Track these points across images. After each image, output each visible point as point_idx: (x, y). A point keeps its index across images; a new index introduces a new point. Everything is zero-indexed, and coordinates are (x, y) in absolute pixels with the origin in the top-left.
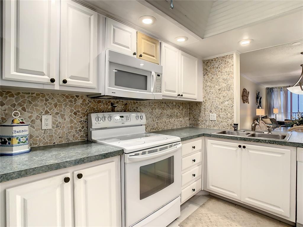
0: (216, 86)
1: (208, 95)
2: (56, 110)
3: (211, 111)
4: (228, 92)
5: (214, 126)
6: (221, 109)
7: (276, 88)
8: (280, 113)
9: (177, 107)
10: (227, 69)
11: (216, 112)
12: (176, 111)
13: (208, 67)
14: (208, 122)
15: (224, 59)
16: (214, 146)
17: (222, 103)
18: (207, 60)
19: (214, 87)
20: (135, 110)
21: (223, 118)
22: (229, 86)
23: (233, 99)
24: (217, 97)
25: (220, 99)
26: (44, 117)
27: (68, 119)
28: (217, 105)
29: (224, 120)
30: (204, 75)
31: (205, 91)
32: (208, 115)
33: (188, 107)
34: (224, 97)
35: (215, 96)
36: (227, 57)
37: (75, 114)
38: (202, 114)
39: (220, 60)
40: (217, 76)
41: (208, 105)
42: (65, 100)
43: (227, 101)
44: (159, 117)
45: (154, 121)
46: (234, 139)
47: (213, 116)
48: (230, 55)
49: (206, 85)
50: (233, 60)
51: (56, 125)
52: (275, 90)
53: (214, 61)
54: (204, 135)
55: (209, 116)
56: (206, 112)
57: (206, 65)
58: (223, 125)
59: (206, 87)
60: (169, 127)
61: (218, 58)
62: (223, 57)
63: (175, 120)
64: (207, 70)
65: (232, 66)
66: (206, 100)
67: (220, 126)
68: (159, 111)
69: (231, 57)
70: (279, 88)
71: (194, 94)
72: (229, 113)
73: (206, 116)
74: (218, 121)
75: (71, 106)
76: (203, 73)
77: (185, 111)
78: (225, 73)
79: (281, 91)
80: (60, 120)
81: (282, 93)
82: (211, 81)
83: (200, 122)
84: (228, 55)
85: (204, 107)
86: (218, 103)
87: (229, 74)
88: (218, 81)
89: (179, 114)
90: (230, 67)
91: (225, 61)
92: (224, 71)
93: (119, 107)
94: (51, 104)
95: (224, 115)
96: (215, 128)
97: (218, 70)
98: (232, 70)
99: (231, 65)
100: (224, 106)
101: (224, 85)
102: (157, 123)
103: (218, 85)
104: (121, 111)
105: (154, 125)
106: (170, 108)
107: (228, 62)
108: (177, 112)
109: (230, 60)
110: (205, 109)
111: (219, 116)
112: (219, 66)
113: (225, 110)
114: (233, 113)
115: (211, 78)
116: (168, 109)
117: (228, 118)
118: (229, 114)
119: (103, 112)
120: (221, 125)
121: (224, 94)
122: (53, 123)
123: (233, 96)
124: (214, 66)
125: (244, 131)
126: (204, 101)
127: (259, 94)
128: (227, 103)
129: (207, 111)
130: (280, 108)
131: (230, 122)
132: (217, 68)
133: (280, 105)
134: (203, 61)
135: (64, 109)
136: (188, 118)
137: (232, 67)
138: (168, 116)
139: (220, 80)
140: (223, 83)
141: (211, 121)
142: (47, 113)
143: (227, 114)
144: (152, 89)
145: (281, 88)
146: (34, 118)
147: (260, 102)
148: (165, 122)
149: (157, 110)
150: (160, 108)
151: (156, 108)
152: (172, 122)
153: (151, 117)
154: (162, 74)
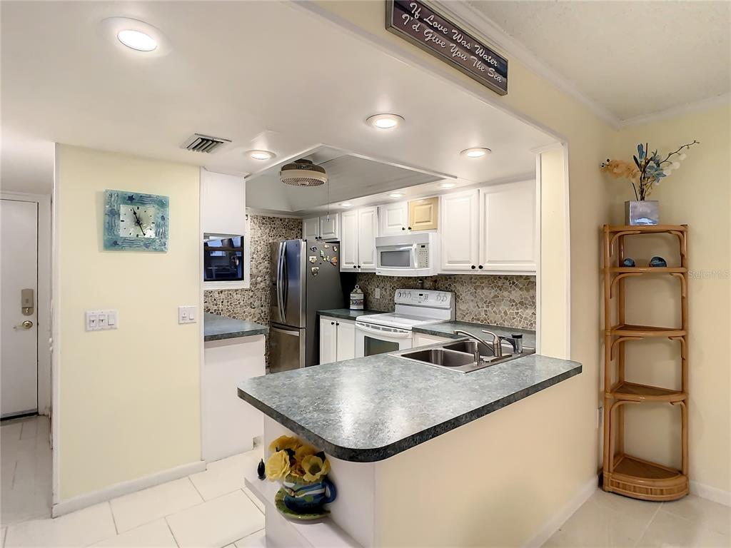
2: (382, 285)
20: (447, 288)
26: (376, 290)
27: (388, 293)
37: (393, 288)
44: (490, 302)
45: (479, 307)
51: (382, 296)
68: (490, 293)
80: (384, 292)
93: (428, 284)
94: (380, 280)
102: (486, 311)
104: (430, 289)
116: (514, 289)
122: (381, 294)
135: (387, 285)
142: (378, 286)
144: (416, 265)
146: (372, 290)
148: (505, 313)
149: (486, 290)
150: (492, 287)
151: (483, 288)
152: (524, 316)
153: (472, 300)
154: (428, 244)
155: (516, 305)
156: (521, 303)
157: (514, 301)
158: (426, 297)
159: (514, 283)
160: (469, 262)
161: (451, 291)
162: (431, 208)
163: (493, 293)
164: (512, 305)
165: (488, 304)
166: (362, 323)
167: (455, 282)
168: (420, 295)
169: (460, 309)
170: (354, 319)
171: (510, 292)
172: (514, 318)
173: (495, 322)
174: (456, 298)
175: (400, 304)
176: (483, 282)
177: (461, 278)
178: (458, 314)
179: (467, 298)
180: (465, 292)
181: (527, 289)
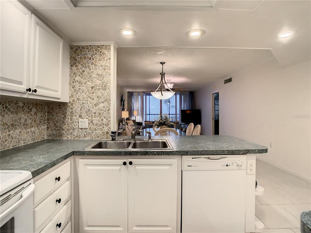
0: (88, 83)
1: (77, 93)
3: (80, 116)
4: (103, 91)
5: (85, 137)
6: (95, 113)
7: (135, 92)
8: (138, 115)
9: (26, 109)
10: (103, 63)
11: (87, 117)
12: (23, 116)
13: (78, 55)
14: (76, 131)
15: (99, 49)
16: (89, 168)
17: (95, 105)
18: (76, 46)
19: (86, 83)
21: (97, 124)
22: (105, 84)
23: (110, 100)
24: (89, 97)
25: (93, 99)
28: (88, 108)
29: (99, 128)
30: (72, 66)
31: (73, 88)
32: (77, 121)
33: (46, 110)
34: (98, 97)
35: (87, 95)
36: (104, 47)
38: (68, 120)
39: (94, 49)
40: (90, 69)
41: (77, 107)
43: (103, 102)
46: (117, 155)
47: (84, 123)
48: (106, 46)
49: (74, 79)
50: (110, 52)
52: (134, 94)
53: (86, 49)
54: (73, 153)
55: (79, 123)
56: (74, 118)
57: (75, 52)
58: (97, 134)
59: (73, 82)
60: (8, 145)
61: (91, 46)
62: (98, 47)
63: (20, 132)
64: (76, 60)
65: (110, 59)
66: (74, 101)
67: (93, 135)
69: (107, 47)
70: (137, 92)
71: (57, 91)
72: (105, 118)
73: (73, 122)
74: (90, 128)
76: (70, 63)
77: (40, 115)
78: (100, 67)
79: (139, 95)
81: (140, 97)
82: (81, 75)
83: (64, 132)
84: (104, 45)
85: (71, 111)
86: (91, 105)
87: (105, 69)
88: (90, 77)
89: (29, 121)
90: (106, 60)
91: (101, 52)
92: (99, 63)
95: (99, 121)
96: (86, 139)
97: (91, 62)
98: (108, 65)
99: (107, 58)
100: (99, 109)
101: (98, 82)
103: (91, 81)
106: (12, 113)
107: (104, 54)
108: (26, 117)
109: (106, 52)
110: (72, 112)
111: (92, 122)
112: (93, 56)
113: (100, 114)
114: (110, 117)
115: (81, 71)
116: (7, 113)
117: (103, 124)
118: (105, 120)
120: (94, 133)
121: (99, 93)
123: (110, 97)
124: (86, 56)
125: (123, 140)
126: (70, 102)
127: (123, 97)
128: (101, 105)
129: (75, 116)
130: (138, 111)
131: (106, 129)
132: (90, 59)
133: (138, 108)
134: (70, 46)
136: (46, 127)
137: (109, 61)
138: (6, 127)
139: (94, 75)
140: (98, 79)
141: (81, 129)
143: (102, 120)
145: (139, 93)
147: (124, 105)
152: (14, 136)
155: (8, 128)
156: (12, 125)
157: (7, 124)
159: (6, 107)
164: (5, 129)
172: (6, 140)
181: (17, 113)
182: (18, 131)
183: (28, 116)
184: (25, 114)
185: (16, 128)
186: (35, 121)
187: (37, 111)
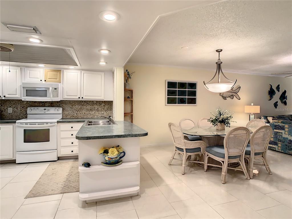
2: (14, 106)
26: (9, 108)
27: (19, 110)
37: (23, 107)
42: (18, 102)
44: (78, 110)
75: (21, 104)
80: (16, 110)
94: (12, 104)
102: (77, 113)
105: (74, 115)
106: (90, 105)
108: (98, 107)
116: (88, 105)
119: (37, 107)
122: (13, 111)
135: (18, 106)
142: (10, 107)
144: (51, 96)
146: (5, 109)
148: (85, 113)
149: (77, 106)
150: (79, 105)
151: (76, 105)
153: (71, 110)
154: (58, 88)
156: (91, 110)
157: (88, 109)
158: (48, 110)
159: (88, 103)
160: (77, 96)
161: (60, 107)
162: (57, 74)
163: (80, 107)
164: (87, 111)
165: (78, 111)
166: (21, 123)
167: (62, 104)
168: (44, 109)
169: (65, 114)
170: (15, 122)
171: (86, 106)
172: (88, 115)
173: (81, 117)
174: (63, 110)
175: (30, 114)
176: (76, 103)
177: (65, 102)
178: (64, 116)
179: (68, 109)
180: (68, 107)
181: (93, 105)
182: (94, 112)
183: (99, 107)
184: (97, 106)
185: (93, 111)
186: (104, 109)
187: (105, 104)
